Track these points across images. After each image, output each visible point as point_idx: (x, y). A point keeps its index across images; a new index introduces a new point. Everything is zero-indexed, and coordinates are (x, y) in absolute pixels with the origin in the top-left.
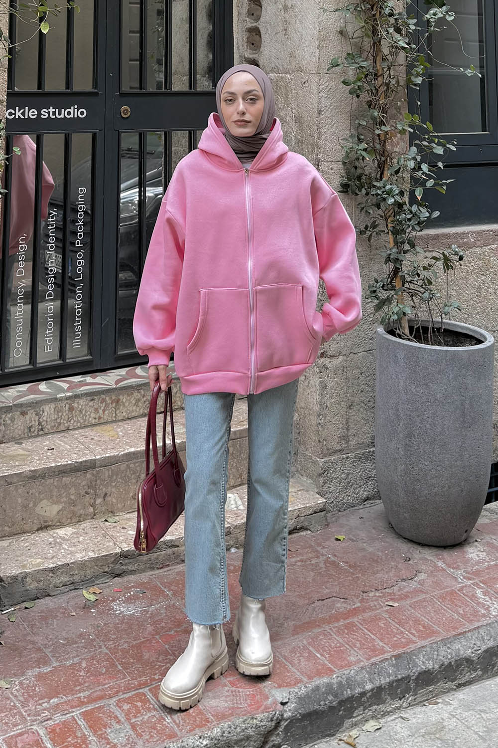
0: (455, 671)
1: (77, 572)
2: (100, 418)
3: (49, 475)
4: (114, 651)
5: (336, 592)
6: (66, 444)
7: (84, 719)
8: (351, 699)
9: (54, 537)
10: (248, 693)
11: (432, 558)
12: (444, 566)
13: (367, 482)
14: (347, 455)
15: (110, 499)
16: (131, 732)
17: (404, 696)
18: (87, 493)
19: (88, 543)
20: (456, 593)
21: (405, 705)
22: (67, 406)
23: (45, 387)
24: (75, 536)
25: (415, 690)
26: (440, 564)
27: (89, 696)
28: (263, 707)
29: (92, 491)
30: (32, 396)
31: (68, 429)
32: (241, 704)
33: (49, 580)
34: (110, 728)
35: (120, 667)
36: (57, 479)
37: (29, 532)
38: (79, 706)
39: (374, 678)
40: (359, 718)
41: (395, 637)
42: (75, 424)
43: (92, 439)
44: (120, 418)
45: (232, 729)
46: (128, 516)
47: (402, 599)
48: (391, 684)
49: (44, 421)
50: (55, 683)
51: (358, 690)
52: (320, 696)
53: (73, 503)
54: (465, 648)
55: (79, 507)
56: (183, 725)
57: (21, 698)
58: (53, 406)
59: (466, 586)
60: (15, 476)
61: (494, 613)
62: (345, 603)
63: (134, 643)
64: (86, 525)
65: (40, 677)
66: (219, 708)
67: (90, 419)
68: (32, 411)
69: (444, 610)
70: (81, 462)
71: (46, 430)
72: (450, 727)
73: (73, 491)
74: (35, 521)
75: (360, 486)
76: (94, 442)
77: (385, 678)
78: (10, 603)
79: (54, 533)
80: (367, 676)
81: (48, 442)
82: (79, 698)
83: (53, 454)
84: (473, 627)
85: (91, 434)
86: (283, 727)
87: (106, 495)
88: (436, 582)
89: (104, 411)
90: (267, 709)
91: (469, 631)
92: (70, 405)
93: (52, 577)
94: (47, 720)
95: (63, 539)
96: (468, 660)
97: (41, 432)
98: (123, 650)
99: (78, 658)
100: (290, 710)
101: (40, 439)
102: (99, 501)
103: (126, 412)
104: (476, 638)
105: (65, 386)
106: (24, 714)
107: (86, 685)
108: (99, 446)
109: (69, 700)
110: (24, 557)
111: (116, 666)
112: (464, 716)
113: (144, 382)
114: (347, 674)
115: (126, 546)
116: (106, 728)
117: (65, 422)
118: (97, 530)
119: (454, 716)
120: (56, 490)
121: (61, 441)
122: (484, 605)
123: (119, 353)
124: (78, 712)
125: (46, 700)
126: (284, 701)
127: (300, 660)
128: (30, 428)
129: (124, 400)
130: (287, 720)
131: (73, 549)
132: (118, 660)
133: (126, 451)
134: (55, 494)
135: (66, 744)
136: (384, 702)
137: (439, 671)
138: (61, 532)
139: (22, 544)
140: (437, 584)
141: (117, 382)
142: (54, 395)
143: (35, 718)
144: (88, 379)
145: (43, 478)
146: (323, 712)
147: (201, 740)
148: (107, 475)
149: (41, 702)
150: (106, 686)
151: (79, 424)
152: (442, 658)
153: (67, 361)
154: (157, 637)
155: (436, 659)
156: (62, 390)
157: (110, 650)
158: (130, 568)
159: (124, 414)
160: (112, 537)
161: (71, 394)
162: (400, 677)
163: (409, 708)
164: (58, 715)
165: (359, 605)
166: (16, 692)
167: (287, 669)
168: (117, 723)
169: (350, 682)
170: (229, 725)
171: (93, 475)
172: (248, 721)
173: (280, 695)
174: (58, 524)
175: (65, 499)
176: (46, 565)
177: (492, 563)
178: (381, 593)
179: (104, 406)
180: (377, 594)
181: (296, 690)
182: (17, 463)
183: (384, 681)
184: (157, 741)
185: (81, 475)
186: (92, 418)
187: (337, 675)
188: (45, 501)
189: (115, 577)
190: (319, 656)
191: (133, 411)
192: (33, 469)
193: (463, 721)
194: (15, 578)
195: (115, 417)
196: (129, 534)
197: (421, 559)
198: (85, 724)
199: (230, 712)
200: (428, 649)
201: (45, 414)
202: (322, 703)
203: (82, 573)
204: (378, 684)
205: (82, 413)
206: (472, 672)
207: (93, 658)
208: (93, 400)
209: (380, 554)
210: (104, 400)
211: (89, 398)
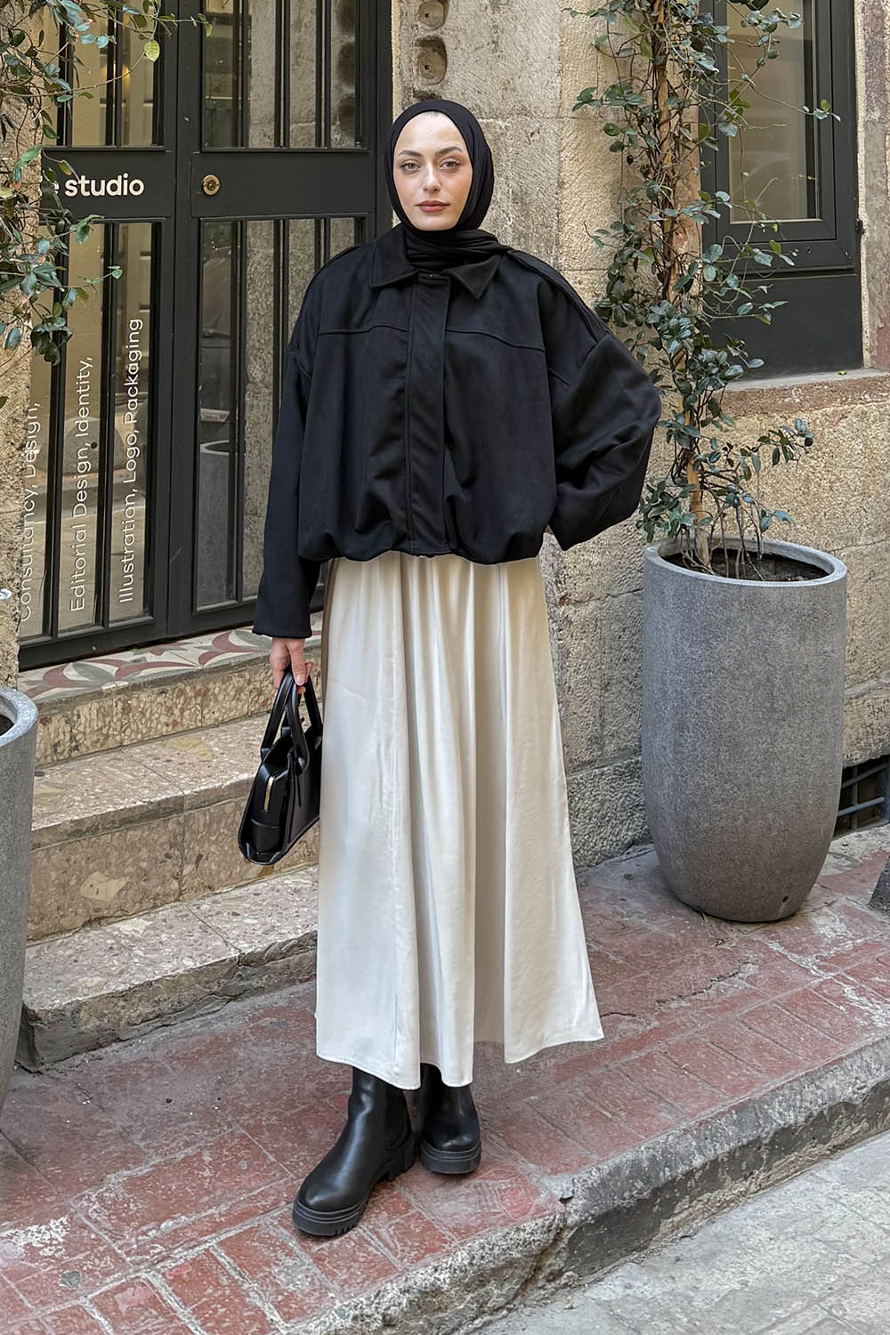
0: (829, 1125)
1: (165, 996)
2: (175, 723)
3: (104, 828)
4: (255, 1130)
5: (614, 1005)
6: (125, 771)
7: (228, 1254)
8: (671, 1184)
9: (114, 937)
10: (504, 1187)
11: (760, 939)
12: (781, 949)
13: (633, 815)
14: (602, 770)
15: (204, 864)
16: (315, 1269)
17: (752, 1174)
18: (168, 856)
19: (180, 944)
20: (811, 994)
21: (753, 1188)
22: (120, 704)
23: (76, 673)
24: (152, 932)
25: (769, 1161)
26: (775, 946)
27: (228, 1213)
28: (533, 1209)
29: (177, 853)
30: (56, 690)
31: (121, 745)
32: (494, 1206)
33: (118, 1013)
34: (276, 1264)
35: (272, 1158)
36: (118, 834)
37: (70, 931)
38: (214, 1232)
39: (705, 1147)
40: (683, 1215)
41: (728, 1073)
42: (133, 737)
43: (169, 761)
44: (209, 722)
45: (487, 1250)
46: (237, 893)
47: (726, 1009)
48: (731, 1154)
49: (80, 732)
50: (162, 1194)
51: (682, 1169)
52: (622, 1184)
53: (145, 875)
54: (845, 1085)
55: (154, 882)
56: (403, 1251)
57: (108, 1225)
58: (95, 705)
59: (825, 982)
60: (46, 834)
61: (880, 1025)
62: (634, 1022)
63: (288, 1114)
64: (166, 912)
65: (133, 1185)
66: (458, 1217)
67: (159, 727)
68: (59, 716)
69: (800, 1025)
70: (159, 803)
71: (83, 749)
72: (834, 1220)
73: (144, 853)
74: (80, 911)
75: (621, 823)
76: (171, 765)
77: (722, 1144)
78: (52, 1058)
79: (114, 929)
80: (694, 1143)
81: (90, 770)
82: (211, 1216)
83: (106, 791)
84: (852, 1050)
85: (165, 751)
86: (566, 1241)
87: (200, 857)
88: (775, 978)
89: (182, 711)
90: (540, 1211)
91: (848, 1056)
92: (124, 702)
93: (123, 1007)
94: (162, 1261)
95: (132, 939)
96: (848, 1105)
97: (75, 754)
98: (270, 1128)
99: (193, 1147)
100: (576, 1211)
101: (73, 765)
102: (188, 869)
103: (219, 711)
104: (859, 1067)
105: (113, 670)
106: (119, 1252)
107: (219, 1193)
108: (183, 771)
109: (194, 1223)
110: (69, 976)
111: (265, 1157)
112: (853, 1199)
113: (248, 658)
114: (664, 1143)
115: (246, 945)
116: (270, 1267)
117: (116, 733)
118: (189, 920)
119: (836, 1201)
120: (116, 854)
121: (112, 766)
122: (861, 1013)
123: (198, 609)
124: (214, 1241)
125: (152, 1224)
126: (565, 1197)
127: (579, 1124)
128: (56, 746)
129: (217, 690)
130: (572, 1229)
131: (154, 956)
132: (266, 1148)
133: (235, 780)
134: (113, 860)
135: (205, 1299)
136: (721, 1187)
137: (805, 1127)
138: (126, 927)
139: (61, 952)
140: (779, 983)
141: (203, 659)
142: (96, 687)
143: (140, 1257)
144: (149, 656)
145: (93, 833)
146: (628, 1209)
147: (436, 1275)
148: (202, 823)
149: (144, 1228)
150: (255, 1193)
151: (139, 737)
152: (808, 1104)
153: (110, 625)
154: (327, 1100)
155: (800, 1107)
156: (109, 678)
157: (247, 1128)
158: (254, 983)
159: (216, 715)
160: (217, 930)
161: (126, 683)
162: (745, 1141)
163: (761, 1192)
164: (180, 1249)
165: (656, 1024)
166: (95, 1215)
167: (559, 1141)
168: (286, 1255)
169: (667, 1158)
170: (480, 1243)
171: (179, 823)
172: (511, 1236)
173: (559, 1186)
174: (119, 913)
175: (131, 869)
176: (114, 987)
177: (859, 941)
178: (690, 1001)
179: (182, 702)
180: (684, 1004)
181: (585, 1176)
182: (44, 809)
183: (722, 1150)
184: (363, 1282)
185: (158, 825)
186: (161, 722)
187: (646, 1145)
188: (96, 874)
189: (231, 1000)
190: (609, 1116)
191: (231, 710)
192: (76, 818)
193: (854, 1208)
194: (60, 1013)
195: (201, 721)
196: (248, 924)
197: (741, 940)
198: (232, 1261)
199: (479, 1221)
200: (786, 1092)
201: (83, 720)
202: (626, 1195)
203: (174, 997)
204: (711, 1155)
205: (144, 716)
206: (854, 1125)
207: (220, 1145)
208: (163, 692)
209: (673, 935)
210: (182, 692)
211: (156, 690)
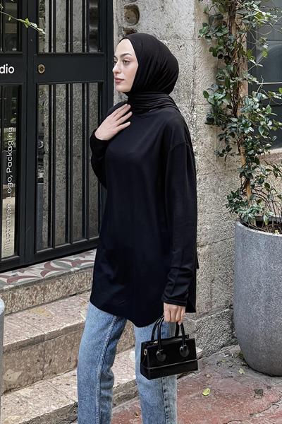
2: (33, 302)
15: (53, 363)
31: (11, 313)
44: (47, 301)
76: (35, 321)
85: (31, 315)
89: (36, 296)
92: (12, 294)
105: (5, 280)
117: (9, 307)
123: (38, 252)
129: (50, 287)
141: (43, 274)
144: (19, 273)
151: (19, 308)
153: (3, 260)
159: (50, 298)
179: (36, 293)
186: (27, 303)
191: (55, 295)
195: (43, 301)
205: (21, 300)
208: (28, 289)
210: (36, 289)
211: (25, 288)
